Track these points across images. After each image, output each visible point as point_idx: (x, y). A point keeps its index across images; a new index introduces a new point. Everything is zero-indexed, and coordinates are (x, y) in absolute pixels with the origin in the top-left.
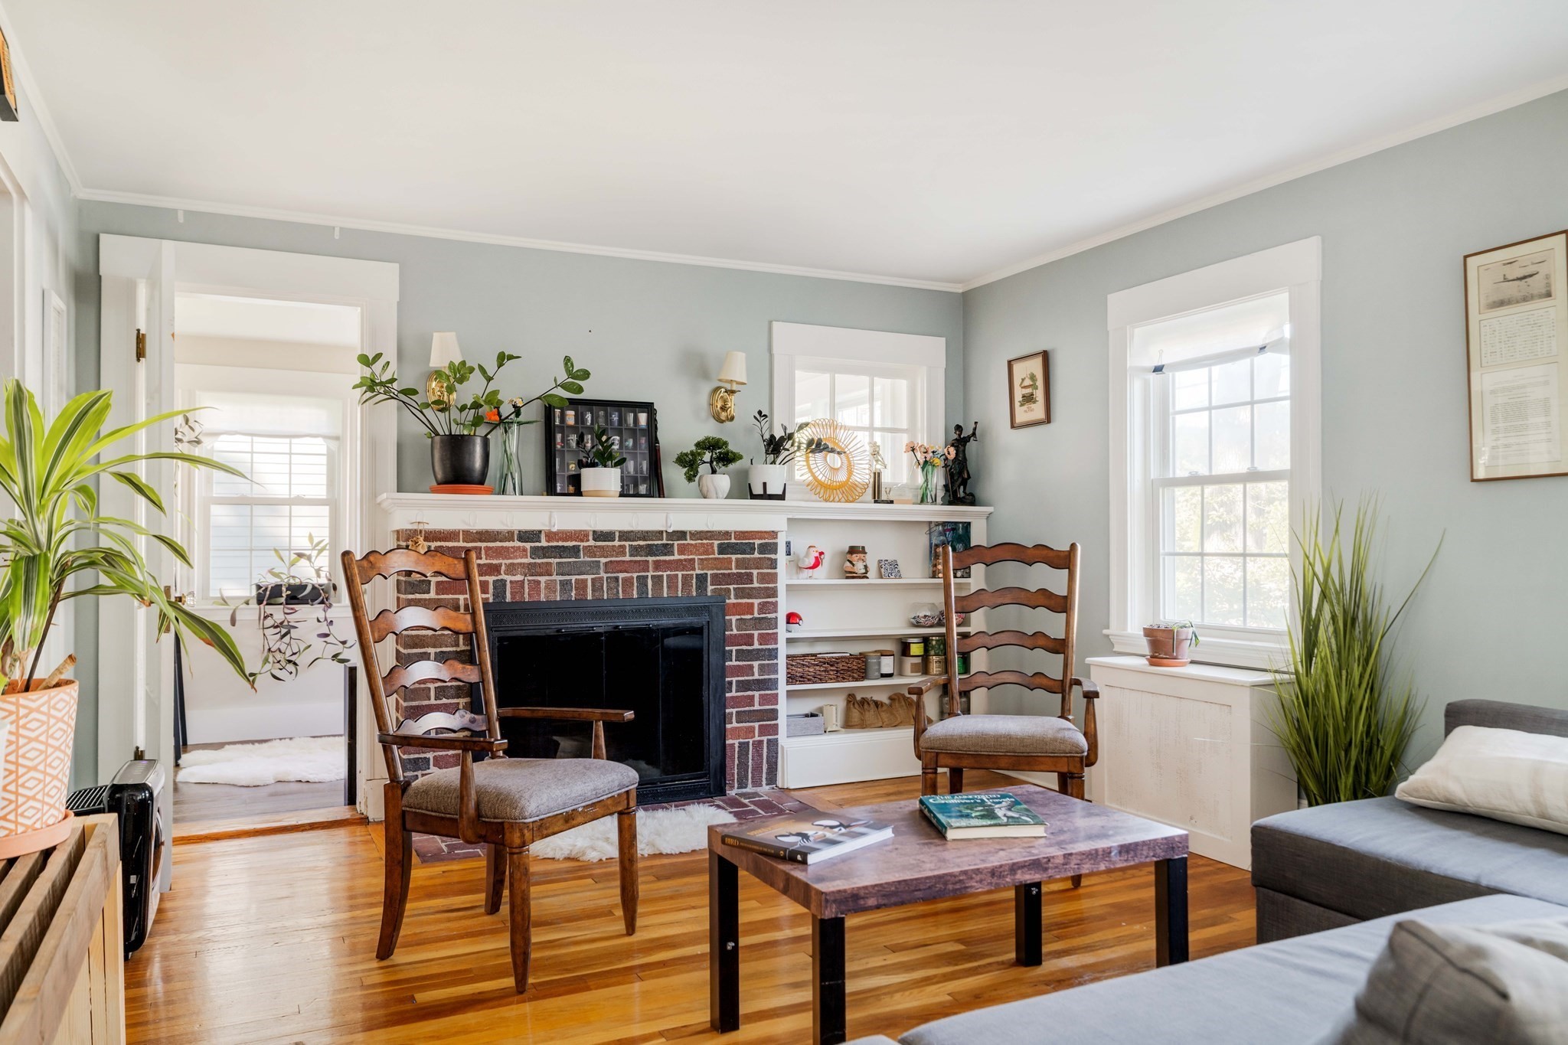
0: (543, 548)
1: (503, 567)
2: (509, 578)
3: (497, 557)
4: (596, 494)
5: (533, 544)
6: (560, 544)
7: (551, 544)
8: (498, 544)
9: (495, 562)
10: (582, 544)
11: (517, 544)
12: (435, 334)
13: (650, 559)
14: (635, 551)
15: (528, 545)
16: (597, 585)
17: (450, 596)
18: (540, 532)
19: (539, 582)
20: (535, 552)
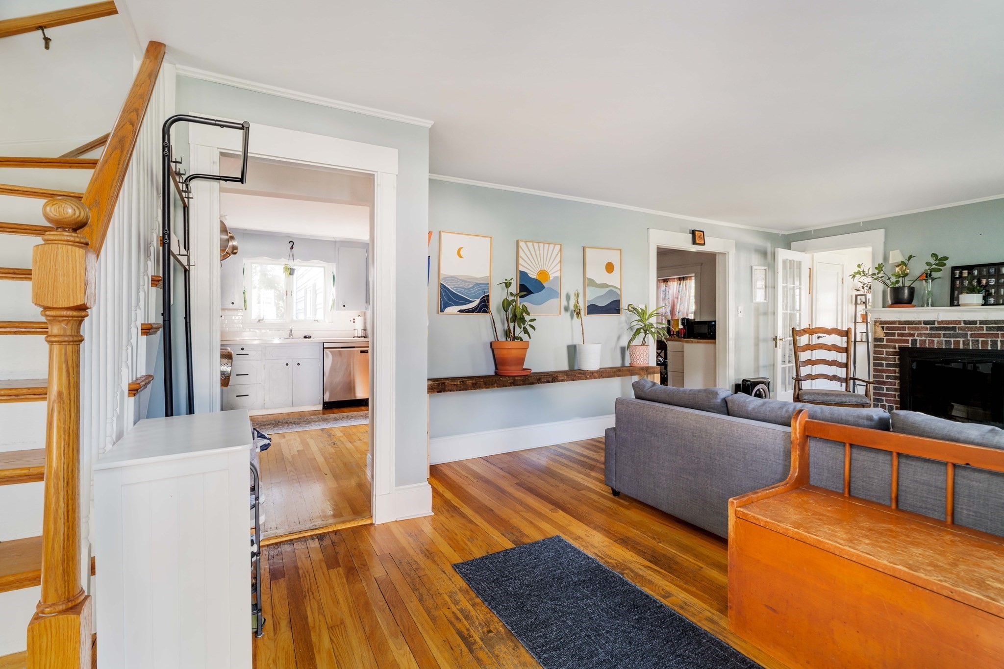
0: (936, 327)
1: (916, 334)
2: (918, 339)
3: (914, 331)
4: (964, 305)
5: (931, 326)
6: (945, 326)
7: (940, 326)
8: (914, 326)
9: (912, 332)
10: (957, 326)
11: (923, 325)
12: (891, 252)
13: (999, 332)
14: (988, 329)
15: (928, 326)
16: (966, 343)
17: (892, 344)
18: (935, 321)
19: (934, 340)
20: (931, 329)
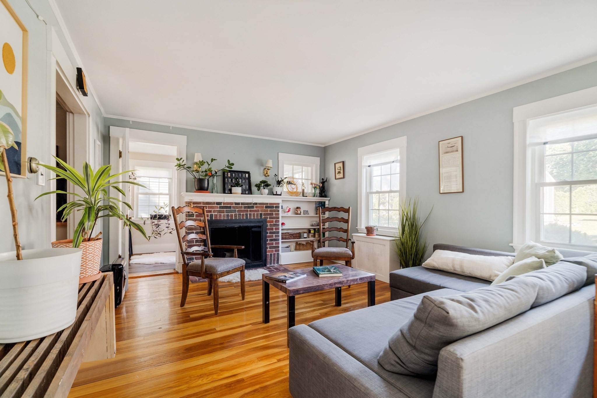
0: (222, 206)
1: (212, 211)
2: (214, 214)
3: (211, 209)
4: (234, 193)
5: (220, 206)
6: (227, 205)
7: (224, 205)
8: (211, 205)
9: (210, 210)
10: (232, 206)
11: (216, 205)
12: (196, 154)
13: (249, 209)
14: (245, 207)
15: (219, 206)
16: (235, 215)
17: (199, 218)
18: (222, 202)
19: (221, 215)
20: (220, 207)
